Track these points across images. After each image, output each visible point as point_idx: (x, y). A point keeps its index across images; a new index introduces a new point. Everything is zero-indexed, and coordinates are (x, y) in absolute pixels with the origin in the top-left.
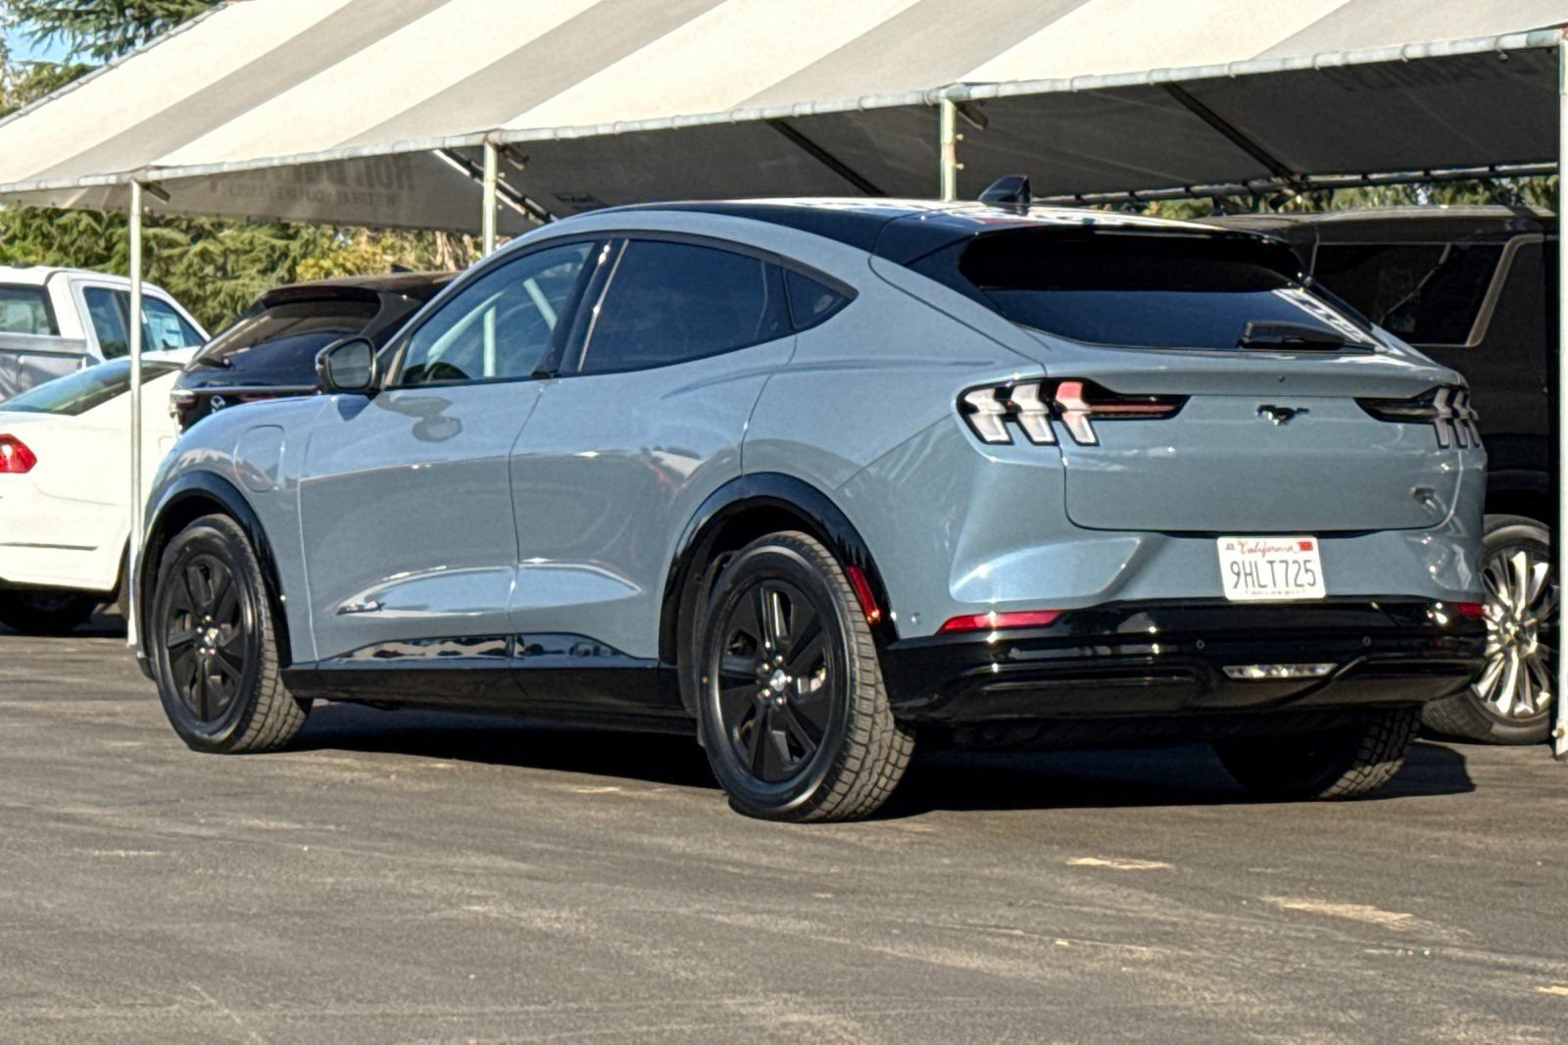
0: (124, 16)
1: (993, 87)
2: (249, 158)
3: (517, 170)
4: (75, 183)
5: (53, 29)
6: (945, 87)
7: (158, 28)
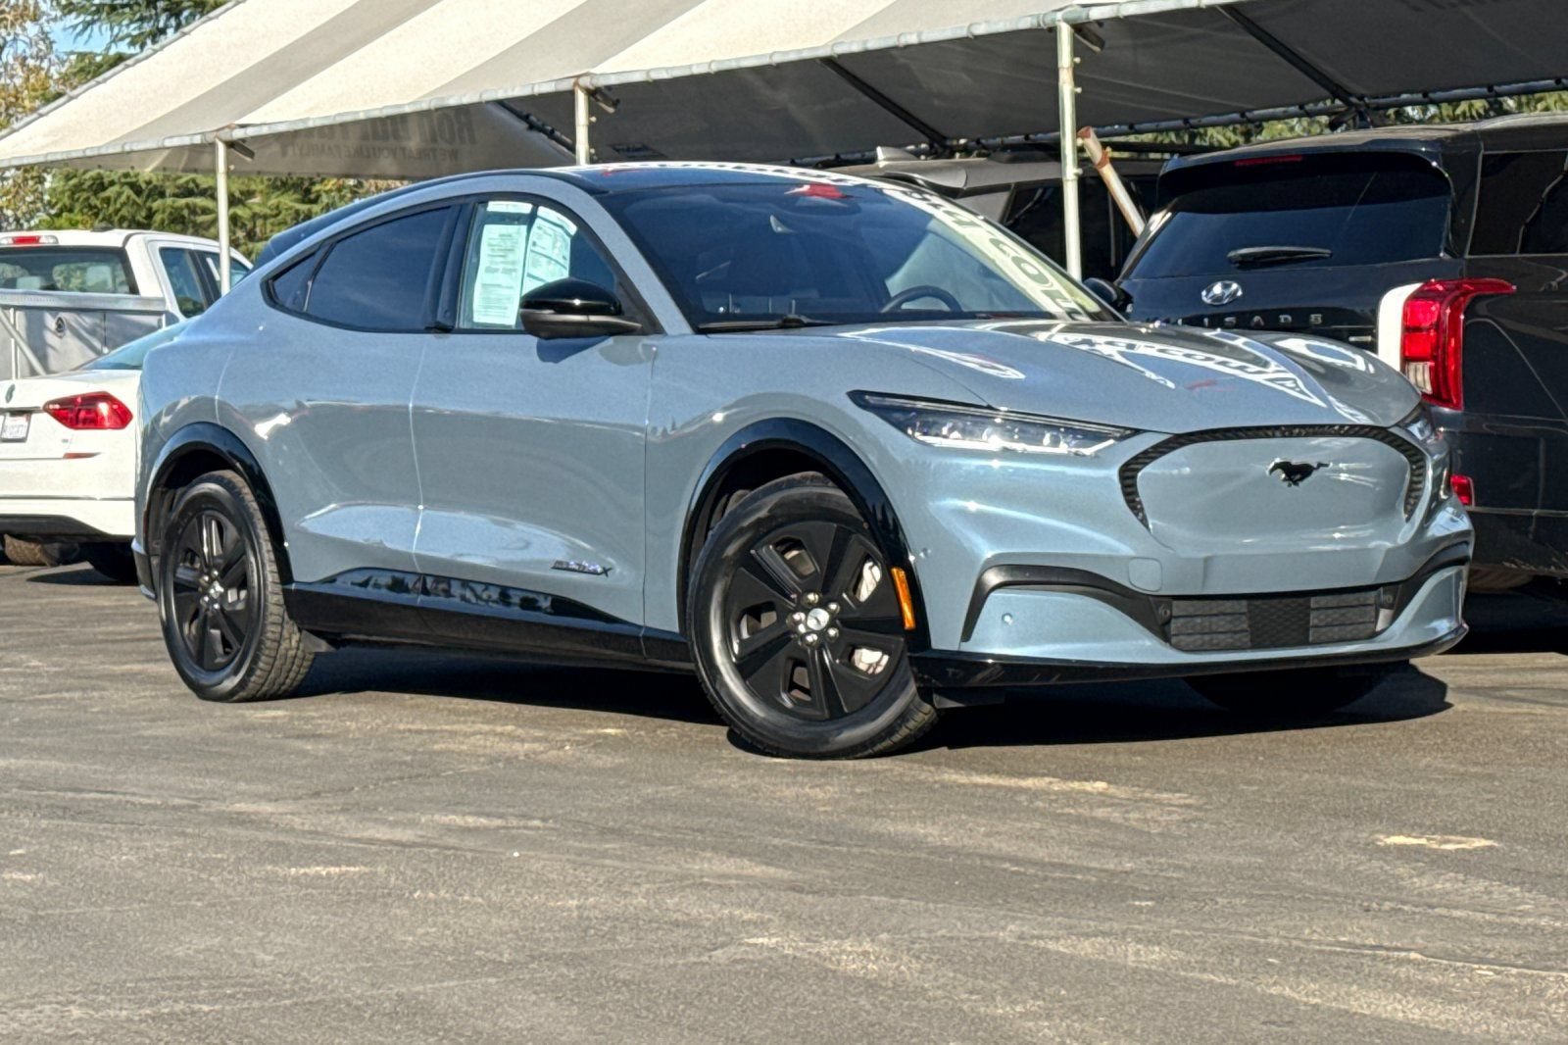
0: (155, 8)
1: (1115, 7)
2: (334, 113)
3: (606, 113)
4: (160, 145)
5: (93, 22)
6: (1060, 10)
7: (187, 18)
